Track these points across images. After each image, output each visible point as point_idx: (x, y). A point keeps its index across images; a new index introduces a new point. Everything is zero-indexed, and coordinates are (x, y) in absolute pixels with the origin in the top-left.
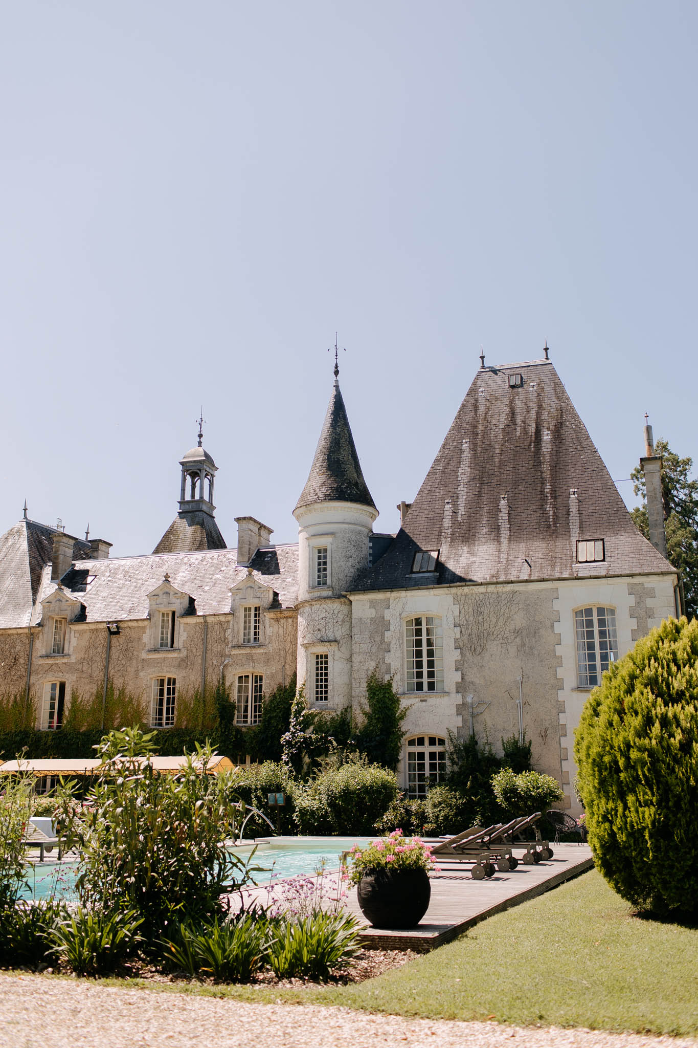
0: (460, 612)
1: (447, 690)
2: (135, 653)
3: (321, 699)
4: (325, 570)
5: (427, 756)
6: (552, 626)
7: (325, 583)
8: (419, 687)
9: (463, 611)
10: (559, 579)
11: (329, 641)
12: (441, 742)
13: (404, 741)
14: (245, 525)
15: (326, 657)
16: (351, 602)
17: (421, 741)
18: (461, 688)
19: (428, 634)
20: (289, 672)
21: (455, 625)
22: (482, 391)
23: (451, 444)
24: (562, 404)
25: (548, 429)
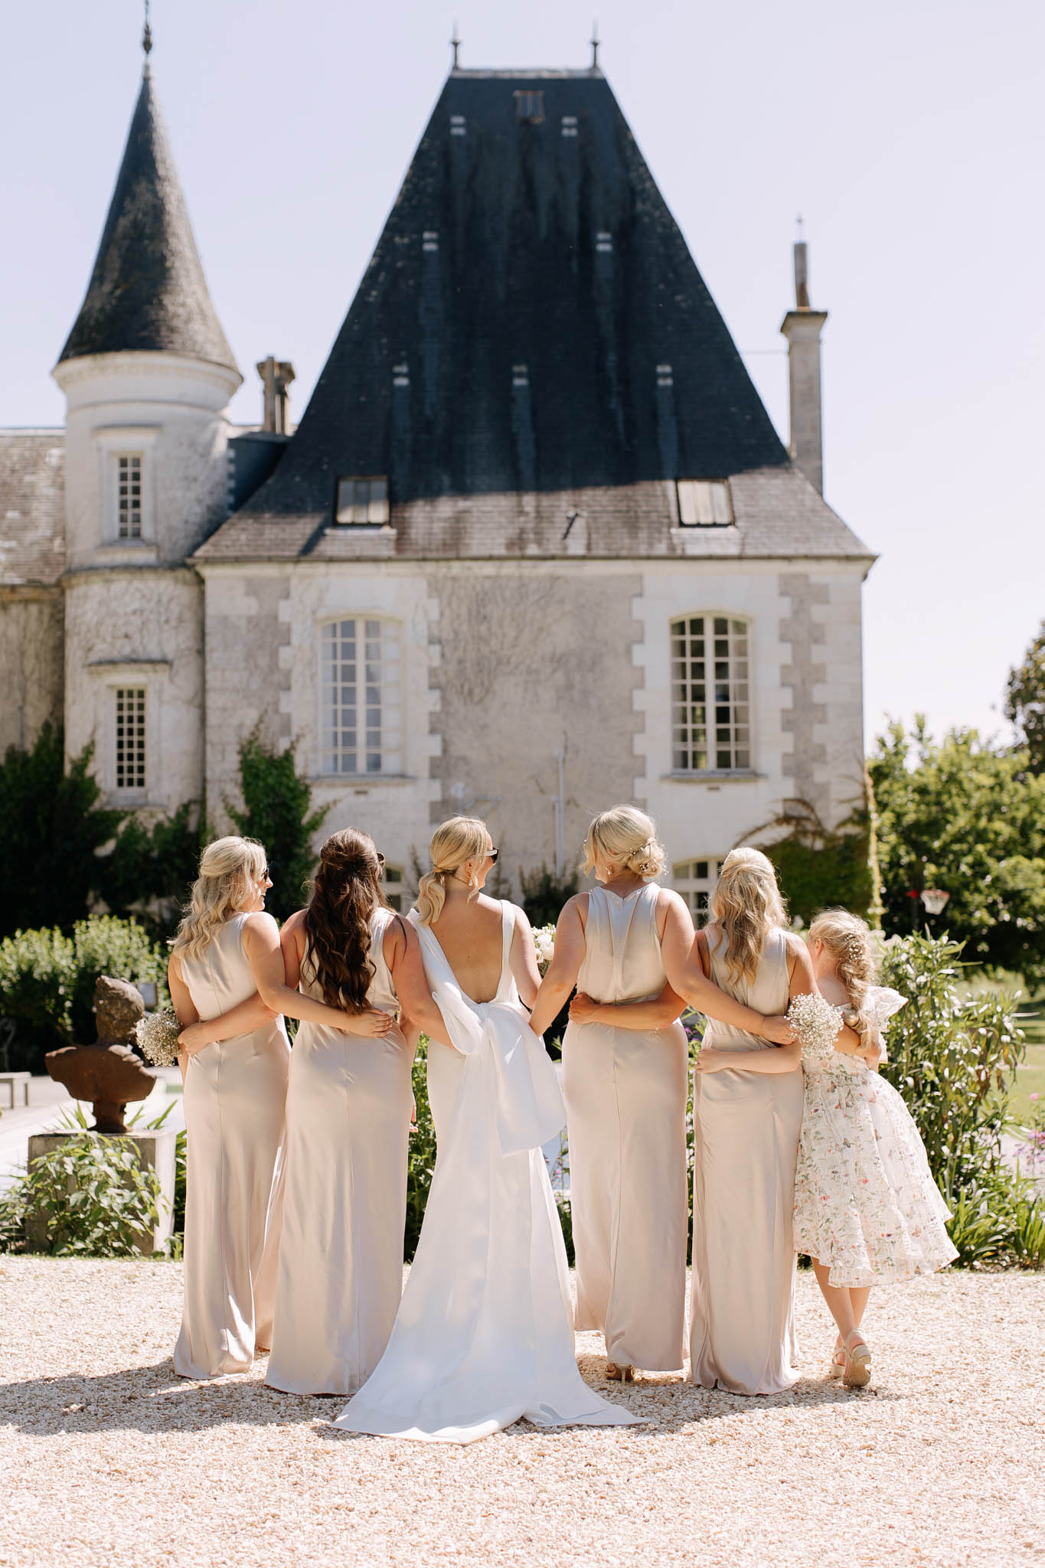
0: (442, 614)
1: (410, 772)
3: (130, 783)
4: (136, 504)
6: (628, 652)
7: (137, 534)
8: (350, 763)
9: (447, 612)
10: (649, 558)
11: (151, 662)
15: (141, 694)
16: (201, 581)
18: (440, 768)
19: (368, 656)
21: (432, 641)
22: (458, 125)
23: (397, 240)
24: (633, 175)
25: (607, 229)
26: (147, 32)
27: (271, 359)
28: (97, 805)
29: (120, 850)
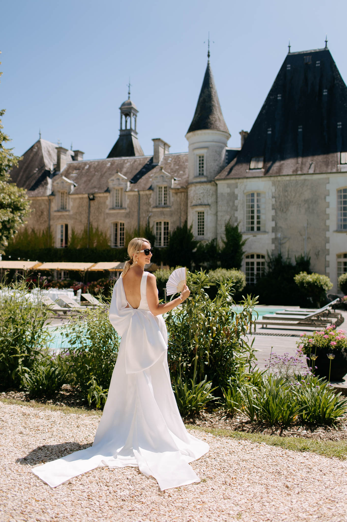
0: (276, 190)
1: (267, 231)
2: (103, 210)
3: (201, 234)
4: (203, 167)
5: (255, 264)
6: (325, 198)
7: (203, 174)
8: (252, 229)
9: (277, 190)
10: (331, 173)
11: (205, 205)
12: (263, 257)
13: (244, 256)
14: (157, 142)
15: (203, 213)
16: (217, 184)
17: (252, 256)
18: (275, 230)
19: (257, 202)
20: (183, 220)
21: (273, 197)
22: (289, 67)
23: (271, 97)
24: (334, 74)
25: (326, 89)
26: (209, 52)
27: (243, 131)
28: (193, 240)
29: (197, 250)
